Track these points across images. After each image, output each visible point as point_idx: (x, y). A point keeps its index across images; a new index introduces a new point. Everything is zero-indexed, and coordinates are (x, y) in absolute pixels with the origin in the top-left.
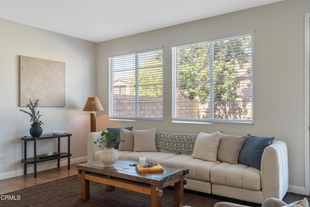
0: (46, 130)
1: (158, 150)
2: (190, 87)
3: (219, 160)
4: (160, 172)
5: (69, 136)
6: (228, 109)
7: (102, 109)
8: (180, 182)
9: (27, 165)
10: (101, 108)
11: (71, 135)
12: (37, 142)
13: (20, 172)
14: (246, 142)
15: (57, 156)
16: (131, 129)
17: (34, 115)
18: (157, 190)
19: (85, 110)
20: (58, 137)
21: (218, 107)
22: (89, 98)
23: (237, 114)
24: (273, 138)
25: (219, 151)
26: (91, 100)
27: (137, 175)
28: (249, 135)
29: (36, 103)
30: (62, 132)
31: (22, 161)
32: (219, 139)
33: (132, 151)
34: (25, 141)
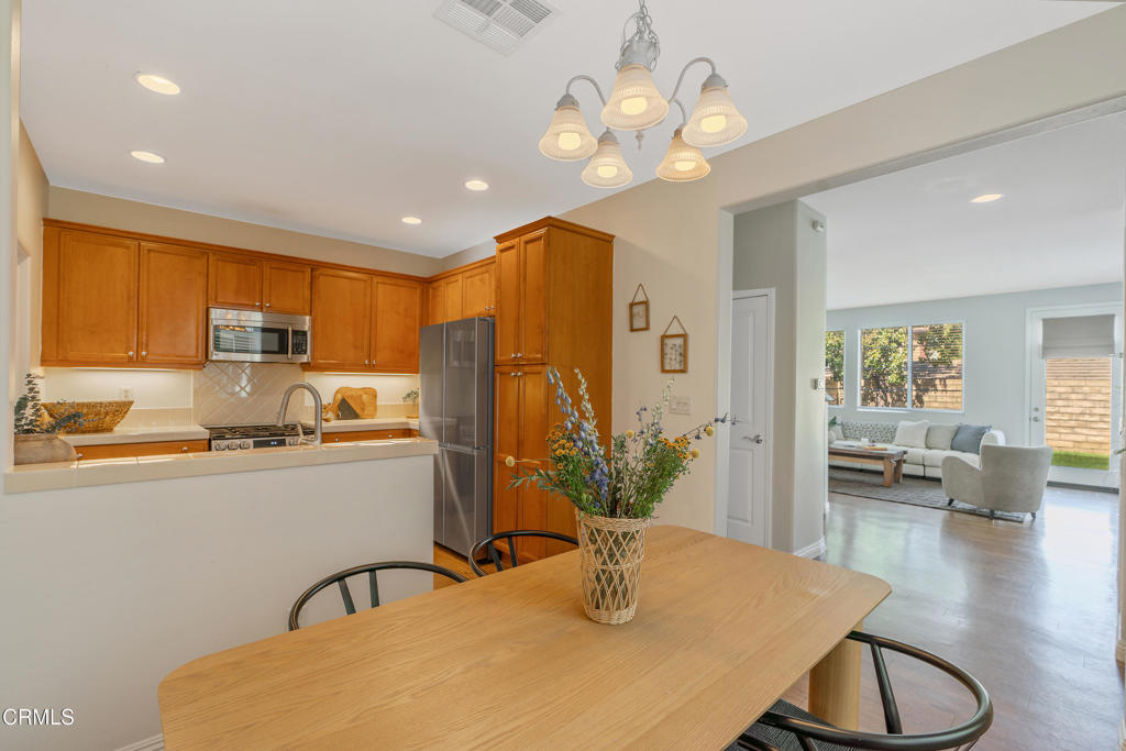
3: (929, 447)
25: (928, 440)
32: (927, 427)
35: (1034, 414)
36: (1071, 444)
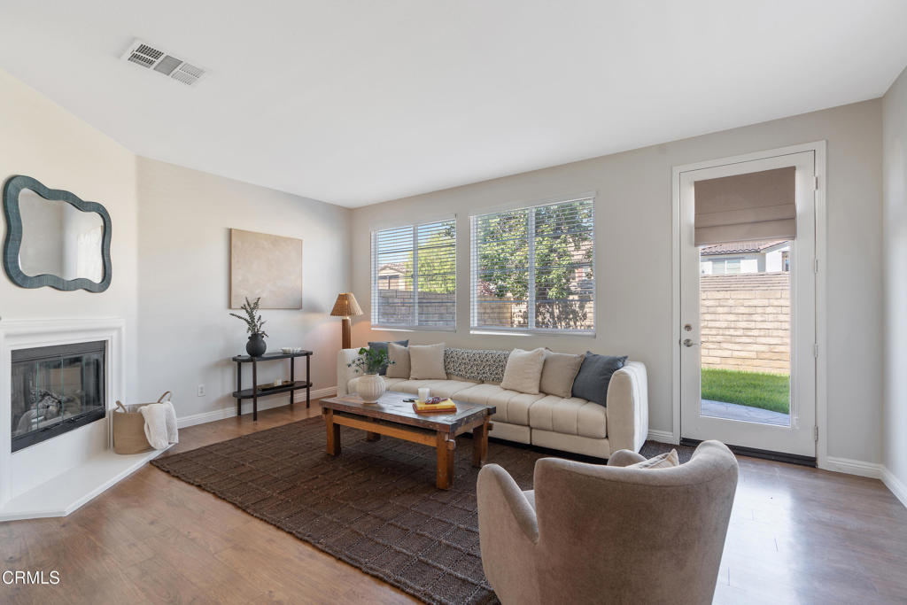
0: (272, 346)
1: (449, 376)
2: (498, 277)
3: (543, 392)
4: (452, 411)
5: (308, 354)
6: (556, 312)
7: (361, 313)
8: (482, 426)
9: (243, 401)
10: (358, 310)
11: (311, 353)
12: (258, 364)
13: (231, 412)
14: (584, 363)
15: (289, 387)
16: (405, 344)
17: (253, 321)
18: (447, 439)
19: (332, 314)
20: (290, 356)
21: (542, 309)
22: (340, 295)
23: (570, 319)
24: (626, 358)
25: (543, 379)
26: (342, 298)
27: (416, 416)
28: (588, 352)
29: (256, 304)
30: (298, 349)
31: (234, 395)
32: (542, 359)
33: (408, 378)
34: (239, 362)
35: (686, 335)
36: (718, 360)
